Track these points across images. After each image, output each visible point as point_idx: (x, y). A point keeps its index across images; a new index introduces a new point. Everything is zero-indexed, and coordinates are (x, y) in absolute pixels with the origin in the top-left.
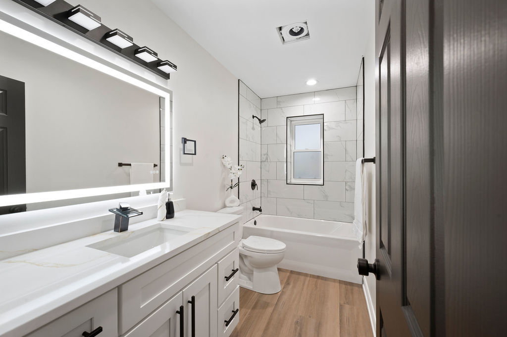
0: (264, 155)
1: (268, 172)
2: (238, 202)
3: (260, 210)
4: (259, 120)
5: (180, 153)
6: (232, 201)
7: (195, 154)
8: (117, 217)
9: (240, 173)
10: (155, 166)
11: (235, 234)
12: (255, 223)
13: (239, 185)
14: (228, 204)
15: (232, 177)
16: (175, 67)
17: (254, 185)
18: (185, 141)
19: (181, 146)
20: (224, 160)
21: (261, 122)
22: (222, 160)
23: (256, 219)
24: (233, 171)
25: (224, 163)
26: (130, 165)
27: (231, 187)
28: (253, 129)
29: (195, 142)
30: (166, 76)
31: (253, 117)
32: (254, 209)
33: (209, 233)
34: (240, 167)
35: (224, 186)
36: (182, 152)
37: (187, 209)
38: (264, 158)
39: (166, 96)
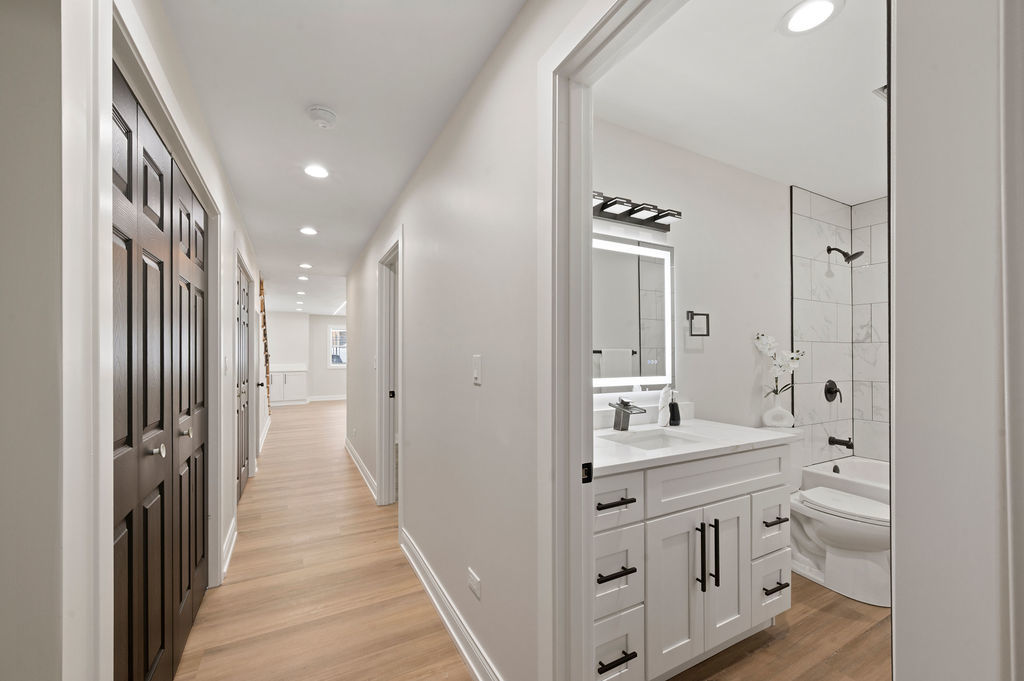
0: (862, 327)
1: (874, 364)
2: (790, 419)
3: (849, 445)
4: (845, 255)
5: (685, 336)
6: (778, 417)
7: (708, 335)
8: (618, 413)
9: (794, 365)
10: (634, 353)
11: (782, 463)
12: (836, 470)
13: (793, 387)
14: (767, 420)
15: (778, 373)
16: (679, 214)
17: (831, 391)
18: (691, 315)
19: (687, 323)
20: (760, 341)
21: (848, 258)
22: (757, 342)
23: (838, 463)
24: (779, 360)
25: (760, 347)
26: (600, 352)
27: (776, 392)
28: (830, 274)
29: (707, 316)
30: (666, 228)
31: (829, 250)
32: (833, 441)
33: (737, 446)
34: (794, 355)
35: (761, 389)
36: (688, 333)
37: (696, 418)
38: (861, 334)
39: (665, 255)
